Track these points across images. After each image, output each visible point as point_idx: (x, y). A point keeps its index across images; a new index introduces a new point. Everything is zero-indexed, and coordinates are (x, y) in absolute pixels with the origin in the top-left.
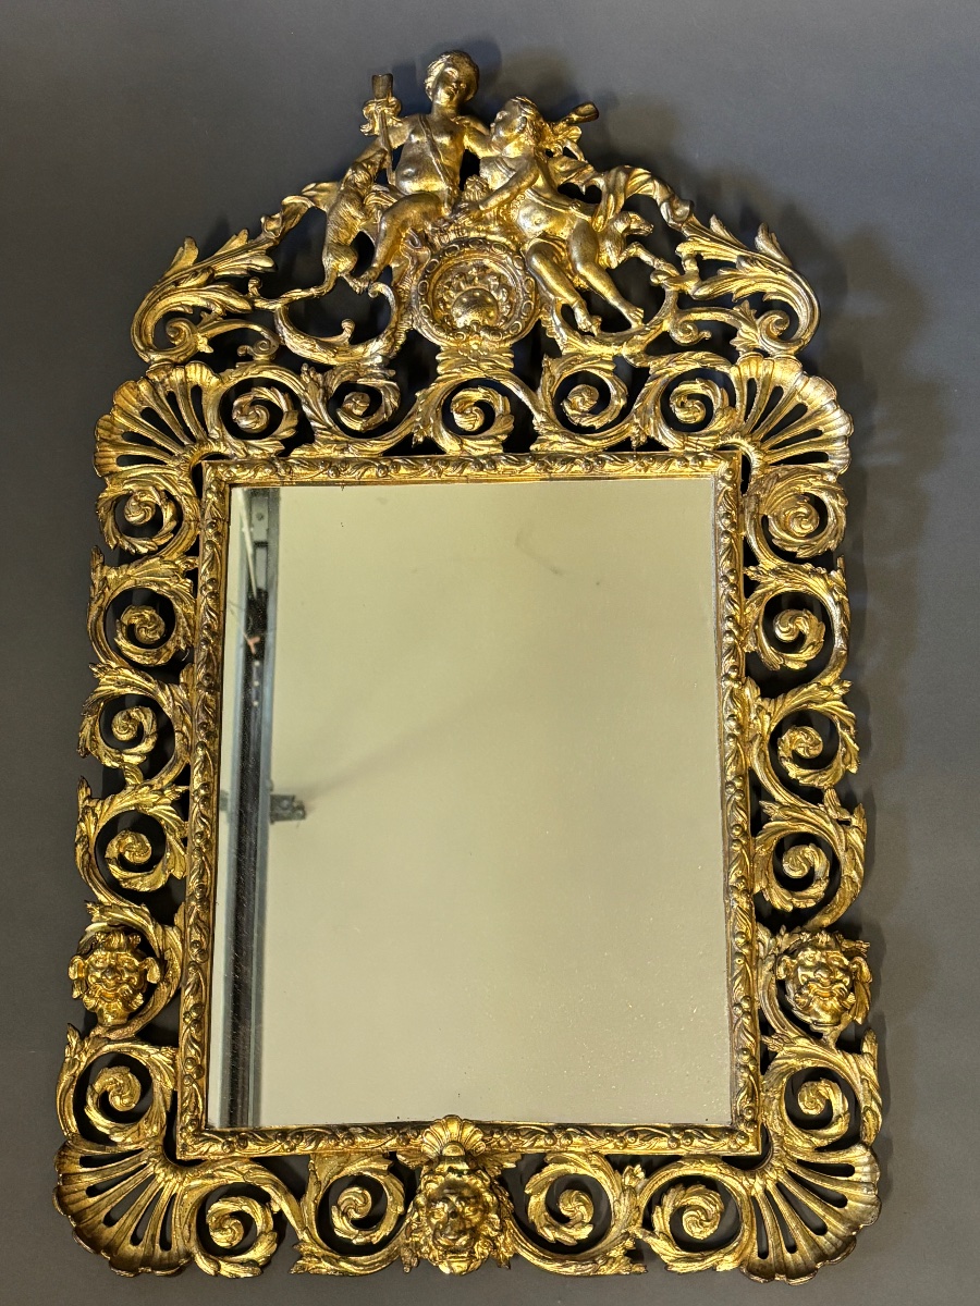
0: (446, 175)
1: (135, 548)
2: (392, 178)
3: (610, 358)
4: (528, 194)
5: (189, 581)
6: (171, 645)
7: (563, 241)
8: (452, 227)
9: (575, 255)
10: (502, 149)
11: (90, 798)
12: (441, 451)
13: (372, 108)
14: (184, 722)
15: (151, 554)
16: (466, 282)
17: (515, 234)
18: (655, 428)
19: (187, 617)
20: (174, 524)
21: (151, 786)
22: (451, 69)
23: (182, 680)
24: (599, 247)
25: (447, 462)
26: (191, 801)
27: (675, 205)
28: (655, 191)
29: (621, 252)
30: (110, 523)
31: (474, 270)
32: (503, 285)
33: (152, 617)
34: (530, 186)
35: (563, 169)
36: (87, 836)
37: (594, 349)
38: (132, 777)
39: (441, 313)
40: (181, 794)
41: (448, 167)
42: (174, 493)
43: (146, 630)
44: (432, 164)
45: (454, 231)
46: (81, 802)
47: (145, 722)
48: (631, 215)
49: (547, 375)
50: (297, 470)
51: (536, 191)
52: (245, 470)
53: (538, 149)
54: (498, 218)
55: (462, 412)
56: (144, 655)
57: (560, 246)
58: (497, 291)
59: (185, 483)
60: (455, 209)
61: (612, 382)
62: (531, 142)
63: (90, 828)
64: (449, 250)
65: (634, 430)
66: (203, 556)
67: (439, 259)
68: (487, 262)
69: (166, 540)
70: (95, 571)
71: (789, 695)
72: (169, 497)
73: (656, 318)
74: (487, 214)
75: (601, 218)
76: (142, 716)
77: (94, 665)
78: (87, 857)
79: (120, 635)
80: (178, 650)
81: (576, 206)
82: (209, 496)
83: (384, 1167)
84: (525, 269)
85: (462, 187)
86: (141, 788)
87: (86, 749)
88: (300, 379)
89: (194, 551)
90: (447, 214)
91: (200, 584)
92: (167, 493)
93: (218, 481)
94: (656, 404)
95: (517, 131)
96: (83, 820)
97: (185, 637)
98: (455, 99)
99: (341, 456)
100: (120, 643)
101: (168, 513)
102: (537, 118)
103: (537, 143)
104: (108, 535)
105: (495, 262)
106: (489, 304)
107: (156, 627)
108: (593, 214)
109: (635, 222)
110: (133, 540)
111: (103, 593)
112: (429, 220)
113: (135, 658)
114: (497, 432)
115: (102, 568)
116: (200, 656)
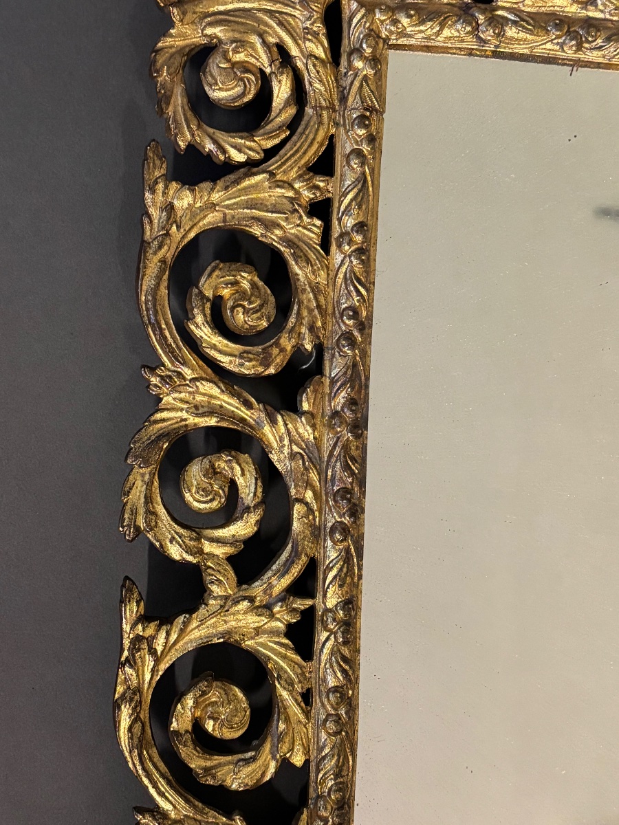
1: (224, 151)
5: (318, 222)
6: (287, 343)
11: (144, 619)
14: (309, 484)
15: (251, 166)
19: (316, 290)
20: (292, 111)
21: (252, 600)
23: (305, 406)
26: (319, 627)
30: (179, 100)
33: (253, 285)
36: (138, 690)
38: (220, 582)
40: (303, 613)
42: (294, 51)
43: (246, 311)
46: (126, 627)
47: (240, 481)
50: (511, 32)
52: (422, 22)
56: (241, 357)
59: (316, 34)
63: (147, 673)
66: (342, 180)
69: (277, 141)
70: (153, 191)
72: (283, 57)
76: (237, 469)
77: (152, 370)
78: (138, 726)
79: (199, 319)
80: (298, 351)
82: (359, 64)
86: (236, 602)
87: (137, 529)
89: (324, 165)
91: (336, 231)
92: (282, 49)
93: (373, 34)
96: (131, 662)
97: (312, 328)
99: (584, 13)
100: (198, 333)
101: (282, 90)
104: (175, 121)
107: (261, 306)
110: (221, 136)
111: (167, 234)
113: (225, 361)
115: (166, 187)
116: (335, 368)
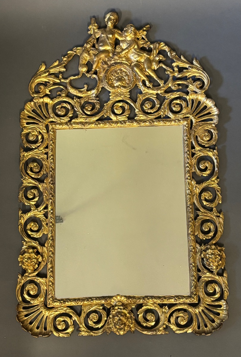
0: (111, 45)
1: (31, 147)
2: (97, 46)
3: (155, 94)
4: (133, 50)
5: (46, 155)
6: (42, 173)
7: (142, 63)
8: (113, 59)
9: (146, 66)
10: (125, 38)
11: (22, 213)
12: (111, 119)
13: (91, 27)
14: (46, 193)
15: (36, 148)
16: (117, 74)
17: (129, 61)
18: (167, 112)
19: (46, 165)
20: (41, 140)
21: (38, 210)
22: (112, 16)
23: (45, 182)
24: (152, 64)
25: (113, 122)
26: (48, 214)
27: (171, 52)
28: (166, 48)
29: (158, 66)
30: (25, 140)
31: (119, 71)
32: (127, 75)
33: (36, 165)
34: (133, 48)
35: (142, 43)
36: (22, 223)
37: (151, 91)
38: (33, 208)
39: (110, 82)
40: (46, 212)
41: (111, 43)
42: (41, 132)
43: (35, 169)
44: (107, 42)
45: (113, 60)
46: (20, 215)
47: (36, 193)
48: (160, 55)
49: (139, 99)
50: (73, 125)
51: (135, 49)
52: (60, 126)
53: (135, 38)
54: (125, 57)
55: (117, 109)
56: (35, 175)
57: (142, 64)
58: (125, 77)
59: (44, 129)
60: (114, 55)
61: (156, 100)
62: (133, 36)
63: (23, 221)
64: (112, 66)
65: (162, 113)
66: (50, 148)
67: (110, 68)
68: (122, 68)
69: (40, 144)
70: (21, 153)
71: (203, 183)
72: (40, 133)
73: (167, 83)
74: (122, 56)
75: (152, 56)
76: (35, 191)
77: (22, 178)
78: (22, 229)
79: (28, 170)
80: (44, 174)
81: (146, 53)
82: (51, 132)
83: (101, 308)
84: (132, 70)
85: (115, 48)
86: (35, 210)
87: (21, 200)
88: (74, 101)
89: (47, 147)
90: (111, 56)
91: (49, 156)
93: (53, 128)
94: (167, 106)
95: (130, 33)
96: (20, 219)
97: (45, 170)
98: (113, 24)
99: (85, 121)
100: (28, 172)
101: (40, 137)
102: (135, 30)
103: (135, 36)
104: (24, 143)
105: (125, 68)
106: (123, 80)
107: (38, 168)
108: (150, 55)
109: (161, 57)
110: (31, 145)
111: (24, 159)
112: (107, 57)
113: (33, 176)
114: (126, 114)
115: (23, 152)
116: (49, 175)
